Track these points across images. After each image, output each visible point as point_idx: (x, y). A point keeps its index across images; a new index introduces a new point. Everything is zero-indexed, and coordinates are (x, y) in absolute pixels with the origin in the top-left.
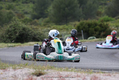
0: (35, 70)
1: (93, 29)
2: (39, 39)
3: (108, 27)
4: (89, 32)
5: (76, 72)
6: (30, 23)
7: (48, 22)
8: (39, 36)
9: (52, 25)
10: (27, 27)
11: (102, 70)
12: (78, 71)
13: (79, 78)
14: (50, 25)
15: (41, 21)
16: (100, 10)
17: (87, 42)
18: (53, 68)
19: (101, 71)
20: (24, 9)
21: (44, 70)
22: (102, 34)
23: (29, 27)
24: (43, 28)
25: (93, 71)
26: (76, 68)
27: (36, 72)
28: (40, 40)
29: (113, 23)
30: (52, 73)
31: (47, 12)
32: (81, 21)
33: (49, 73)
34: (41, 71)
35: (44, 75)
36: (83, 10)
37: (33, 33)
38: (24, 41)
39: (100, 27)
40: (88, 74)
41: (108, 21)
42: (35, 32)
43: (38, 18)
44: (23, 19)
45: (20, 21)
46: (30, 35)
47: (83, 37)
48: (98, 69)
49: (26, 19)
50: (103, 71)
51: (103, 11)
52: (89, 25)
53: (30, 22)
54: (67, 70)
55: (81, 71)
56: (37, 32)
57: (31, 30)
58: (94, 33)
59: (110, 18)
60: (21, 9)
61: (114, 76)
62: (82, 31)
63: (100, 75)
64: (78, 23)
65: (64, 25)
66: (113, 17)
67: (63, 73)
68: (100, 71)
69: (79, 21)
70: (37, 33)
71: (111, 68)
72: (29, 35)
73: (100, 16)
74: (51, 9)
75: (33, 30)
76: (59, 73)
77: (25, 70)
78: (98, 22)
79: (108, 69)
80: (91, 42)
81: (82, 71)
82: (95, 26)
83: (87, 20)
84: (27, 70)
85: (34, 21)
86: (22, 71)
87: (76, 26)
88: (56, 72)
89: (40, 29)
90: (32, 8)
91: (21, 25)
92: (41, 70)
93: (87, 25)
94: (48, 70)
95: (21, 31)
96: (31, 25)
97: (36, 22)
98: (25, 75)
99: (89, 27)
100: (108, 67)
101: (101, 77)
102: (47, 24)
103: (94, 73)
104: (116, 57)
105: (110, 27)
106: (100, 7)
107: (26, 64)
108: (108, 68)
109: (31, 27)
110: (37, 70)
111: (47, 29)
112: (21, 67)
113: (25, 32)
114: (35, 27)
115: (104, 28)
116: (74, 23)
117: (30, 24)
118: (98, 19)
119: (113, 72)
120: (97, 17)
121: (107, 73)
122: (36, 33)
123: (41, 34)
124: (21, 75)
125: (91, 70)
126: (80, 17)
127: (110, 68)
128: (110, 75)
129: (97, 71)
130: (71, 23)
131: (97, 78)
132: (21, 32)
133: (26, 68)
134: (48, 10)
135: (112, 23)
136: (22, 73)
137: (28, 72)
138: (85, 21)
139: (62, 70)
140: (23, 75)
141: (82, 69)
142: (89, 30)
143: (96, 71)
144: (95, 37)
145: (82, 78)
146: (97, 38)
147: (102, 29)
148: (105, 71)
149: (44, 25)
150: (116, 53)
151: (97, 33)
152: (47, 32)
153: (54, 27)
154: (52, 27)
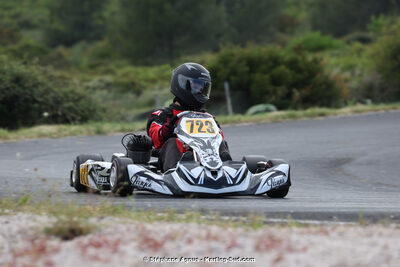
0: (54, 220)
1: (267, 77)
3: (320, 70)
4: (253, 87)
5: (203, 225)
6: (40, 58)
7: (104, 55)
8: (71, 104)
9: (119, 67)
10: (28, 71)
11: (297, 215)
12: (212, 220)
13: (213, 244)
14: (112, 66)
15: (80, 53)
16: (289, 12)
17: (246, 124)
18: (120, 213)
19: (294, 221)
20: (18, 9)
21: (87, 218)
22: (297, 94)
23: (36, 72)
24: (88, 77)
25: (264, 219)
26: (203, 211)
27: (60, 225)
29: (338, 56)
30: (116, 228)
31: (100, 22)
32: (224, 51)
33: (107, 227)
34: (77, 223)
35: (89, 236)
37: (52, 94)
38: (19, 122)
39: (291, 69)
40: (247, 230)
41: (320, 48)
42: (56, 90)
43: (69, 43)
44: (15, 47)
45: (6, 53)
46: (40, 100)
47: (230, 107)
48: (284, 215)
49: (28, 47)
50: (302, 222)
51: (303, 16)
52: (253, 64)
53: (41, 54)
54: (170, 219)
55: (220, 220)
56: (65, 89)
57: (42, 84)
58: (267, 93)
59: (327, 39)
60: (6, 13)
61: (341, 234)
62: (226, 86)
63: (291, 232)
64: (210, 58)
65: (163, 67)
66: (339, 34)
67: (156, 229)
68: (288, 220)
69: (216, 50)
70: (66, 94)
71: (332, 210)
72: (35, 101)
73: (292, 34)
74: (114, 9)
75: (50, 84)
76: (144, 228)
77: (19, 219)
78: (285, 54)
79: (318, 213)
81: (227, 221)
82: (273, 67)
83: (243, 46)
84: (29, 218)
85: (53, 53)
86: (7, 222)
88: (131, 223)
89: (76, 80)
90: (49, 7)
91: (6, 67)
92: (75, 219)
93: (244, 63)
94: (102, 218)
95: (8, 89)
96: (44, 63)
97: (60, 56)
98: (19, 237)
99: (251, 71)
101: (295, 237)
102: (100, 64)
103: (266, 226)
104: (349, 175)
105: (326, 71)
107: (23, 197)
108: (320, 210)
109: (45, 73)
110: (63, 217)
111: (101, 81)
112: (7, 211)
113: (22, 91)
114: (57, 73)
115: (306, 74)
117: (38, 63)
118: (283, 44)
119: (336, 223)
120: (281, 36)
121: (315, 225)
122: (61, 95)
123: (81, 98)
124: (4, 235)
125: (258, 218)
126: (219, 36)
127: (325, 210)
128: (326, 233)
129: (280, 220)
131: (280, 241)
132: (7, 92)
133: (23, 211)
134: (106, 14)
135: (333, 55)
136: (10, 230)
137: (31, 224)
138: (237, 51)
140: (12, 236)
141: (226, 213)
142: (250, 82)
143: (275, 220)
144: (272, 107)
145: (224, 242)
146: (280, 107)
147: (300, 76)
148: (308, 222)
149: (92, 67)
150: (348, 161)
151: (281, 90)
152: (102, 89)
153: (125, 75)
154: (120, 72)
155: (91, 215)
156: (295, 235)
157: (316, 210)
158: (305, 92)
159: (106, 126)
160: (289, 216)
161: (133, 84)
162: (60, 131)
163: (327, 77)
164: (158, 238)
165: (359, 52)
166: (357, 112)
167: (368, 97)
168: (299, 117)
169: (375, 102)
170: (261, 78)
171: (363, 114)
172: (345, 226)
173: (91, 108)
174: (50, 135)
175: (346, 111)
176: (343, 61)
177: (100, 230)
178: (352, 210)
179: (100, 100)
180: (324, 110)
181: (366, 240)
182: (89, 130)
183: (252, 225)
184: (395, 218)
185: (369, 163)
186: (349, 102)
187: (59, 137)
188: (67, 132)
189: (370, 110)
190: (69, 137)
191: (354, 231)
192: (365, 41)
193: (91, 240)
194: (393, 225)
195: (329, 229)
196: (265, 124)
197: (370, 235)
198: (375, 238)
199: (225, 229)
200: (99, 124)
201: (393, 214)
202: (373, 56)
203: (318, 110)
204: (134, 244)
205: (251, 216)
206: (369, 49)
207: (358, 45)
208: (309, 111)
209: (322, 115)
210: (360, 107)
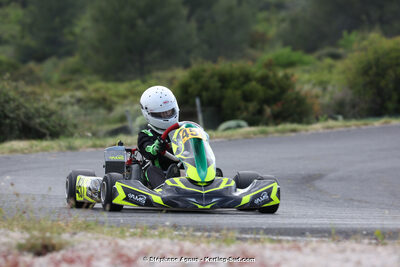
0: (27, 235)
1: (238, 92)
2: (44, 131)
3: (291, 86)
4: (225, 104)
5: (176, 241)
6: (12, 74)
7: (75, 71)
8: (42, 120)
9: (90, 82)
12: (185, 236)
14: (84, 82)
15: (51, 68)
16: (260, 28)
17: (217, 140)
18: (92, 229)
19: (266, 237)
21: (59, 234)
22: (268, 111)
23: (8, 87)
24: (59, 93)
25: (237, 235)
26: (175, 227)
27: (32, 241)
28: (47, 132)
29: (308, 72)
30: (89, 244)
31: (70, 38)
32: (195, 67)
33: (80, 242)
34: (50, 238)
35: (62, 252)
36: (200, 28)
37: (23, 110)
39: (263, 85)
40: (220, 246)
41: (291, 64)
42: (27, 105)
43: (40, 58)
46: (11, 115)
47: (201, 123)
48: (257, 230)
50: (275, 238)
51: (272, 32)
52: (224, 80)
53: (12, 70)
54: (143, 235)
55: (193, 236)
56: (35, 105)
57: (14, 100)
58: (239, 109)
59: (297, 55)
61: (314, 250)
62: (198, 101)
63: (264, 248)
64: (181, 74)
65: (134, 83)
66: (310, 50)
67: (130, 244)
68: (262, 236)
69: (187, 66)
70: (37, 110)
71: (304, 226)
72: (6, 117)
73: (263, 50)
74: (85, 26)
75: (22, 100)
76: (116, 244)
78: (256, 70)
79: (290, 229)
80: (230, 139)
81: (200, 237)
82: (245, 83)
83: (215, 61)
84: (1, 234)
85: (24, 69)
87: (176, 84)
88: (104, 239)
89: (47, 96)
92: (48, 235)
93: (216, 78)
94: (75, 234)
96: (16, 80)
97: (31, 72)
99: (222, 87)
100: (291, 224)
101: (268, 253)
102: (71, 80)
103: (239, 242)
104: (321, 191)
105: (298, 87)
106: (262, 15)
108: (292, 226)
109: (16, 88)
110: (36, 233)
111: (72, 96)
114: (29, 89)
115: (277, 90)
116: (169, 75)
117: (9, 79)
118: (254, 60)
119: (308, 239)
120: (251, 52)
121: (288, 241)
122: (33, 110)
123: (52, 113)
125: (231, 234)
126: (189, 52)
127: (297, 226)
128: (299, 249)
129: (253, 236)
130: (160, 74)
134: (77, 30)
135: (305, 71)
137: (4, 240)
138: (209, 66)
139: (127, 234)
141: (198, 229)
142: (222, 98)
143: (248, 236)
144: (243, 123)
146: (251, 123)
147: (271, 92)
148: (280, 237)
149: (64, 83)
150: (320, 176)
151: (253, 106)
152: (72, 104)
153: (97, 90)
154: (91, 87)
155: (64, 230)
156: (268, 251)
157: (288, 226)
158: (277, 108)
159: (77, 142)
160: (261, 232)
161: (104, 99)
162: (31, 147)
163: (298, 93)
164: (132, 254)
165: (330, 68)
166: (328, 128)
167: (339, 113)
168: (271, 133)
169: (346, 117)
170: (232, 94)
171: (335, 130)
172: (317, 242)
173: (62, 123)
174: (22, 151)
175: (318, 127)
176: (315, 77)
177: (73, 246)
178: (324, 226)
179: (71, 116)
180: (295, 126)
181: (340, 256)
182: (60, 146)
183: (224, 241)
184: (367, 234)
185: (341, 179)
186: (320, 117)
187: (30, 152)
188: (38, 148)
189: (341, 126)
190: (40, 153)
191: (327, 247)
192: (336, 57)
193: (63, 256)
194: (366, 241)
195: (302, 244)
196: (236, 140)
197: (343, 251)
198: (348, 254)
199: (198, 245)
200: (70, 140)
201: (366, 230)
202: (344, 72)
203: (289, 126)
204: (108, 260)
205: (224, 232)
206: (340, 65)
207: (329, 61)
208: (280, 127)
209: (294, 131)
210: (331, 123)
